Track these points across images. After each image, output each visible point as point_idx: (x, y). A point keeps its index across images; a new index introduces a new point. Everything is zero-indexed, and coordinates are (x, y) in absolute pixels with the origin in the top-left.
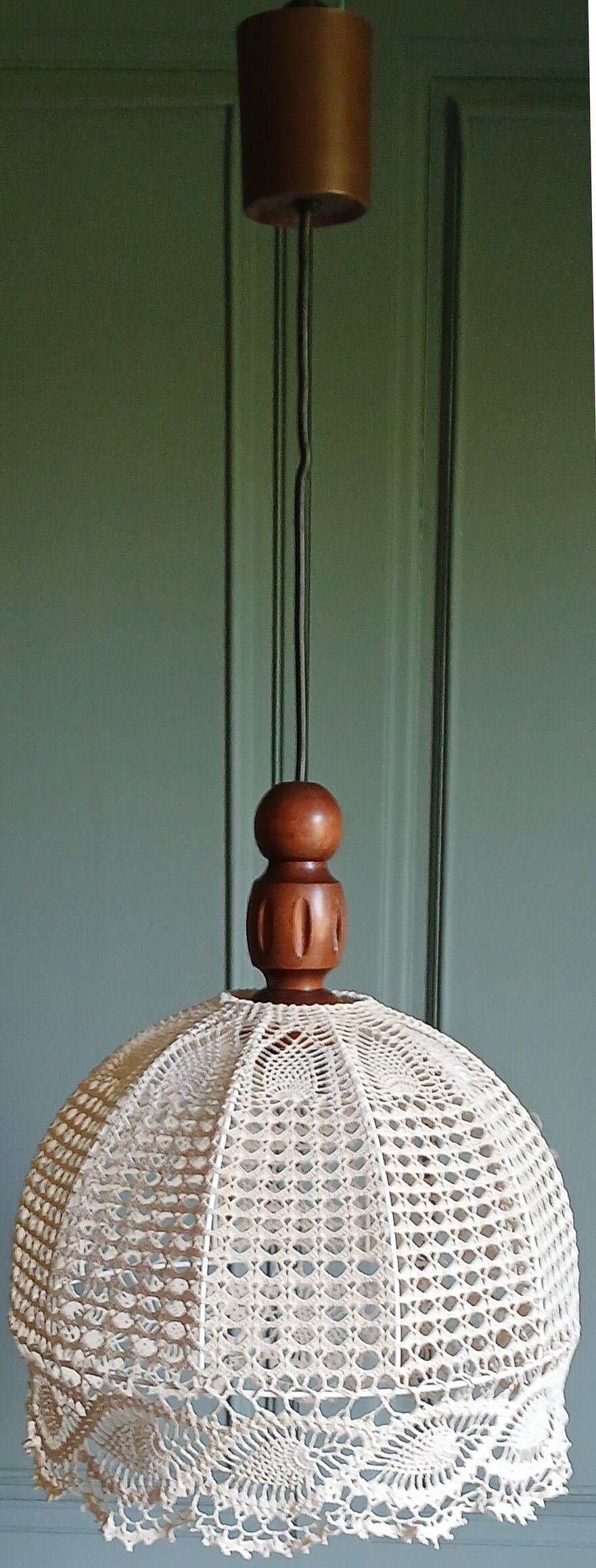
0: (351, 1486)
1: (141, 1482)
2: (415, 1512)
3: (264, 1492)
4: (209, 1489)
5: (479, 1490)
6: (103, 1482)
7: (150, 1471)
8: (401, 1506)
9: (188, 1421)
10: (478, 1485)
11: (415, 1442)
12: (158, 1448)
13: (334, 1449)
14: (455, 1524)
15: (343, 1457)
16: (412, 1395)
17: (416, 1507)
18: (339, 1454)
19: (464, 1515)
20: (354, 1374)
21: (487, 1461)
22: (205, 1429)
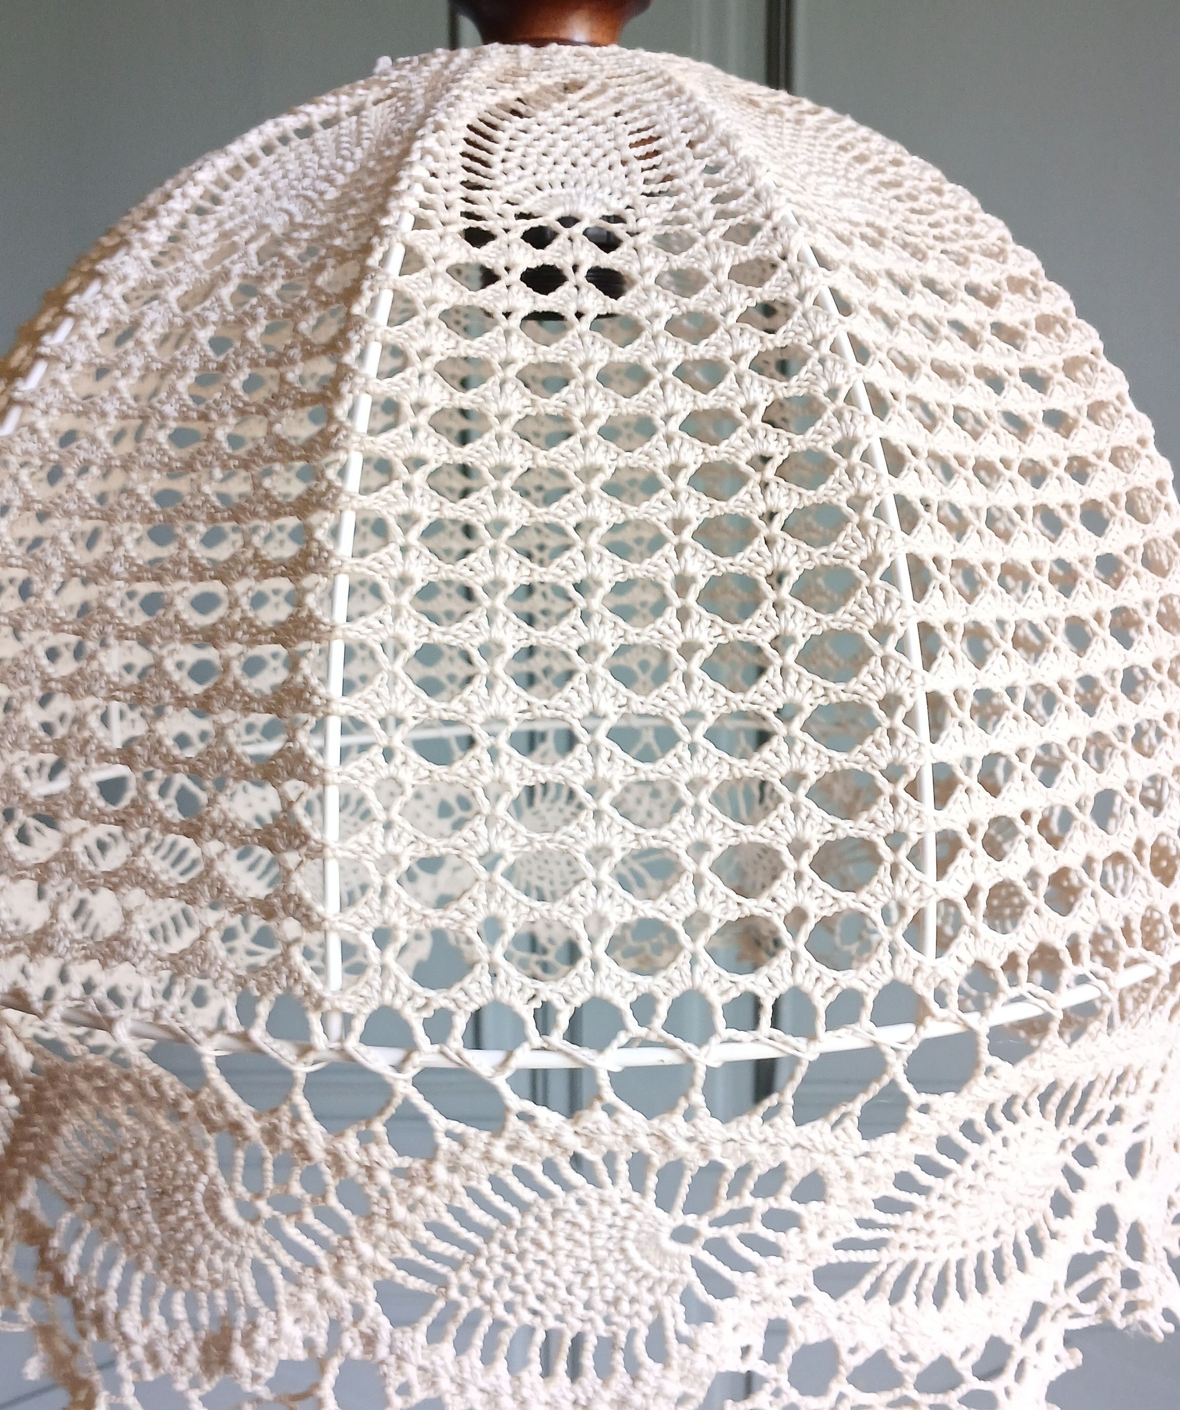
0: (794, 1317)
1: (180, 1311)
2: (964, 1367)
3: (535, 1354)
4: (370, 1341)
5: (1104, 1270)
6: (77, 1306)
7: (199, 1283)
8: (927, 1358)
9: (301, 1147)
10: (1100, 1256)
11: (963, 1171)
12: (220, 1220)
13: (744, 1215)
14: (1054, 1371)
15: (770, 1235)
16: (970, 1035)
17: (966, 1353)
18: (757, 1228)
19: (1070, 1339)
20: (807, 985)
21: (1118, 1186)
22: (353, 1168)
